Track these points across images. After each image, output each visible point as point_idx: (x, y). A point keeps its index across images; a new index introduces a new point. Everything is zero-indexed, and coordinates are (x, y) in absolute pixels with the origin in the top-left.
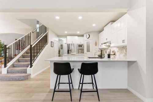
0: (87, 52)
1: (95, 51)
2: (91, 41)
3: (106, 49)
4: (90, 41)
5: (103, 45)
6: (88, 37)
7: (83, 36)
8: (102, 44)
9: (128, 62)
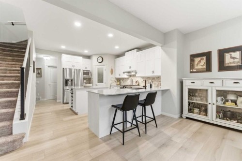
0: (98, 82)
1: (111, 82)
2: (106, 67)
3: (125, 78)
4: (104, 68)
5: (126, 74)
6: (101, 61)
7: (89, 57)
8: (124, 73)
9: (162, 90)
